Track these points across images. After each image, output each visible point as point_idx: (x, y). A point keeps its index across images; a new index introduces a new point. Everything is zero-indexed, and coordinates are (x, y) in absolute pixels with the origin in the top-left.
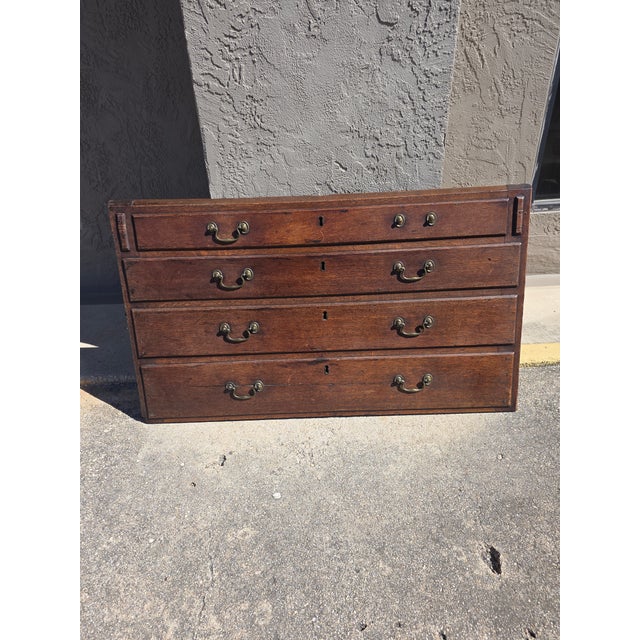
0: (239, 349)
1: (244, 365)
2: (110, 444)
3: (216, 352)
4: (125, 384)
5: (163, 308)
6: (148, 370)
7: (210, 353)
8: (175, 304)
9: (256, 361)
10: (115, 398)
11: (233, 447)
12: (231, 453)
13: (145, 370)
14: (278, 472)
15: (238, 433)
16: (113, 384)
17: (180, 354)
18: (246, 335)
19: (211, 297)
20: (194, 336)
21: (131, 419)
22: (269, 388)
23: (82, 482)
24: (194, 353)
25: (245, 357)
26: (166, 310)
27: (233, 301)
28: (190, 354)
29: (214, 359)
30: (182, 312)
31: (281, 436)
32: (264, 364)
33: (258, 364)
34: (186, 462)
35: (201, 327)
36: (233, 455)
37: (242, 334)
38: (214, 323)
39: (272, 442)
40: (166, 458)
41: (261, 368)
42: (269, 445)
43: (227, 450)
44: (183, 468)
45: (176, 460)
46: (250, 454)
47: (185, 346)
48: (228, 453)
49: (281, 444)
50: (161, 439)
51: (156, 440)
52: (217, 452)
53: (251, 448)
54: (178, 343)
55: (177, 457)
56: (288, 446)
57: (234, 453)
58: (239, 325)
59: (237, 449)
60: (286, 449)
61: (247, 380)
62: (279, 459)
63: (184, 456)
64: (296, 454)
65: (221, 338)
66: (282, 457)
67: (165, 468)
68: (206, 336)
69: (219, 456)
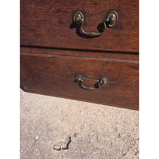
0: (91, 44)
3: (69, 46)
7: (63, 46)
9: (105, 60)
11: (77, 129)
12: (75, 135)
15: (82, 113)
17: (38, 45)
18: (101, 28)
20: (49, 26)
22: (113, 85)
24: (49, 45)
25: (95, 54)
28: (46, 45)
29: (67, 52)
31: (118, 126)
32: (113, 63)
33: (107, 63)
34: (40, 136)
35: (54, 15)
36: (77, 138)
37: (97, 28)
38: (67, 10)
39: (110, 131)
40: (28, 127)
41: (110, 66)
42: (107, 133)
43: (73, 131)
44: (37, 143)
45: (34, 131)
46: (92, 140)
47: (41, 36)
48: (73, 134)
49: (118, 135)
50: (29, 107)
51: (26, 107)
52: (65, 131)
53: (92, 134)
54: (35, 33)
55: (35, 128)
56: (125, 140)
57: (78, 136)
58: (95, 14)
59: (81, 132)
60: (124, 144)
61: (94, 75)
62: (118, 155)
63: (40, 129)
64: (134, 153)
65: (74, 30)
66: (121, 153)
67: (24, 138)
68: (60, 27)
69: (65, 136)
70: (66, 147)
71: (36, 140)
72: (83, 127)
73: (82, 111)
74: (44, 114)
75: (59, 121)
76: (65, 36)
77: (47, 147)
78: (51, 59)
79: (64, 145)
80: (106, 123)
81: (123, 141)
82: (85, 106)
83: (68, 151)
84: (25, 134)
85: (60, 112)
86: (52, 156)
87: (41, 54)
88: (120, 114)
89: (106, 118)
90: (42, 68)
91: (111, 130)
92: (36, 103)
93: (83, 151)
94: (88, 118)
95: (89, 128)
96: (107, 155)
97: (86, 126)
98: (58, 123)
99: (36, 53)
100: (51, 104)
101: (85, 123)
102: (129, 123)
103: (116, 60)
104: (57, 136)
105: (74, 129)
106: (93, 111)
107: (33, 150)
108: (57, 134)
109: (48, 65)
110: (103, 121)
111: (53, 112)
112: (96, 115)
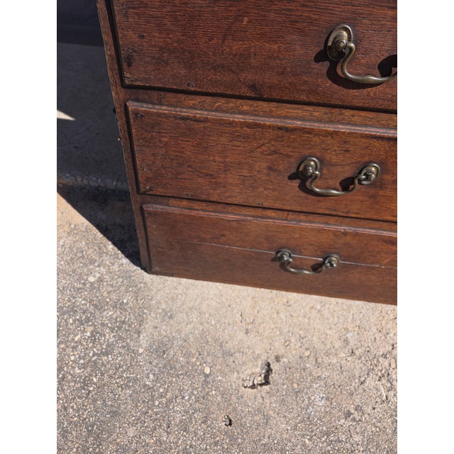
0: (322, 206)
1: (320, 231)
2: (99, 307)
3: (277, 205)
4: (113, 191)
5: (193, 109)
6: (155, 214)
7: (266, 204)
8: (221, 102)
9: (342, 228)
10: (101, 216)
11: (279, 347)
12: (278, 359)
13: (150, 213)
14: (356, 415)
16: (97, 189)
19: (303, 97)
20: (245, 173)
21: (125, 261)
22: (345, 266)
23: (60, 388)
26: (199, 113)
27: (348, 113)
28: (229, 201)
29: (269, 213)
30: (231, 123)
32: (356, 235)
33: (345, 234)
34: (212, 367)
35: (263, 157)
36: (281, 363)
37: (340, 183)
38: (291, 154)
39: (337, 346)
40: (182, 351)
41: (348, 239)
42: (333, 350)
43: (271, 351)
44: (209, 379)
45: (197, 358)
46: (307, 365)
47: (224, 187)
48: (273, 357)
49: (351, 351)
50: (171, 310)
51: (163, 310)
52: (257, 353)
53: (307, 353)
54: (213, 180)
55: (197, 353)
56: (363, 359)
57: (282, 360)
58: (342, 165)
59: (286, 352)
60: (361, 365)
61: (316, 251)
62: (353, 384)
63: (208, 353)
64: (378, 378)
65: (296, 183)
66: (357, 381)
67: (182, 374)
68: (268, 175)
69: (260, 363)
70: (263, 381)
71: (207, 376)
72: (288, 343)
73: (280, 311)
74: (208, 323)
75: (241, 335)
76: (274, 190)
77: (231, 385)
78: (234, 223)
79: (260, 378)
80: (329, 332)
81: (360, 361)
82: (285, 300)
83: (270, 388)
84: (181, 366)
85: (238, 315)
86: (245, 399)
87: (212, 212)
88: (351, 313)
89: (327, 321)
90: (208, 236)
91: (338, 344)
92: (183, 298)
93: (295, 386)
94: (295, 324)
95: (299, 344)
96: (337, 387)
97: (293, 341)
98: (239, 338)
99: (201, 210)
100: (216, 300)
101: (290, 334)
102: (367, 328)
103: (360, 230)
104: (244, 363)
105: (272, 348)
106: (302, 311)
107: (208, 394)
108: (244, 359)
109: (224, 232)
110: (322, 328)
111: (226, 317)
112: (309, 318)
